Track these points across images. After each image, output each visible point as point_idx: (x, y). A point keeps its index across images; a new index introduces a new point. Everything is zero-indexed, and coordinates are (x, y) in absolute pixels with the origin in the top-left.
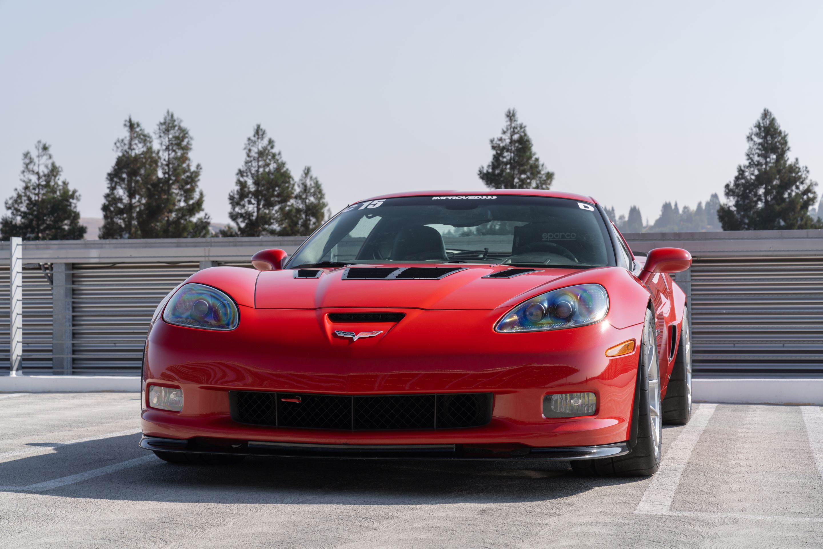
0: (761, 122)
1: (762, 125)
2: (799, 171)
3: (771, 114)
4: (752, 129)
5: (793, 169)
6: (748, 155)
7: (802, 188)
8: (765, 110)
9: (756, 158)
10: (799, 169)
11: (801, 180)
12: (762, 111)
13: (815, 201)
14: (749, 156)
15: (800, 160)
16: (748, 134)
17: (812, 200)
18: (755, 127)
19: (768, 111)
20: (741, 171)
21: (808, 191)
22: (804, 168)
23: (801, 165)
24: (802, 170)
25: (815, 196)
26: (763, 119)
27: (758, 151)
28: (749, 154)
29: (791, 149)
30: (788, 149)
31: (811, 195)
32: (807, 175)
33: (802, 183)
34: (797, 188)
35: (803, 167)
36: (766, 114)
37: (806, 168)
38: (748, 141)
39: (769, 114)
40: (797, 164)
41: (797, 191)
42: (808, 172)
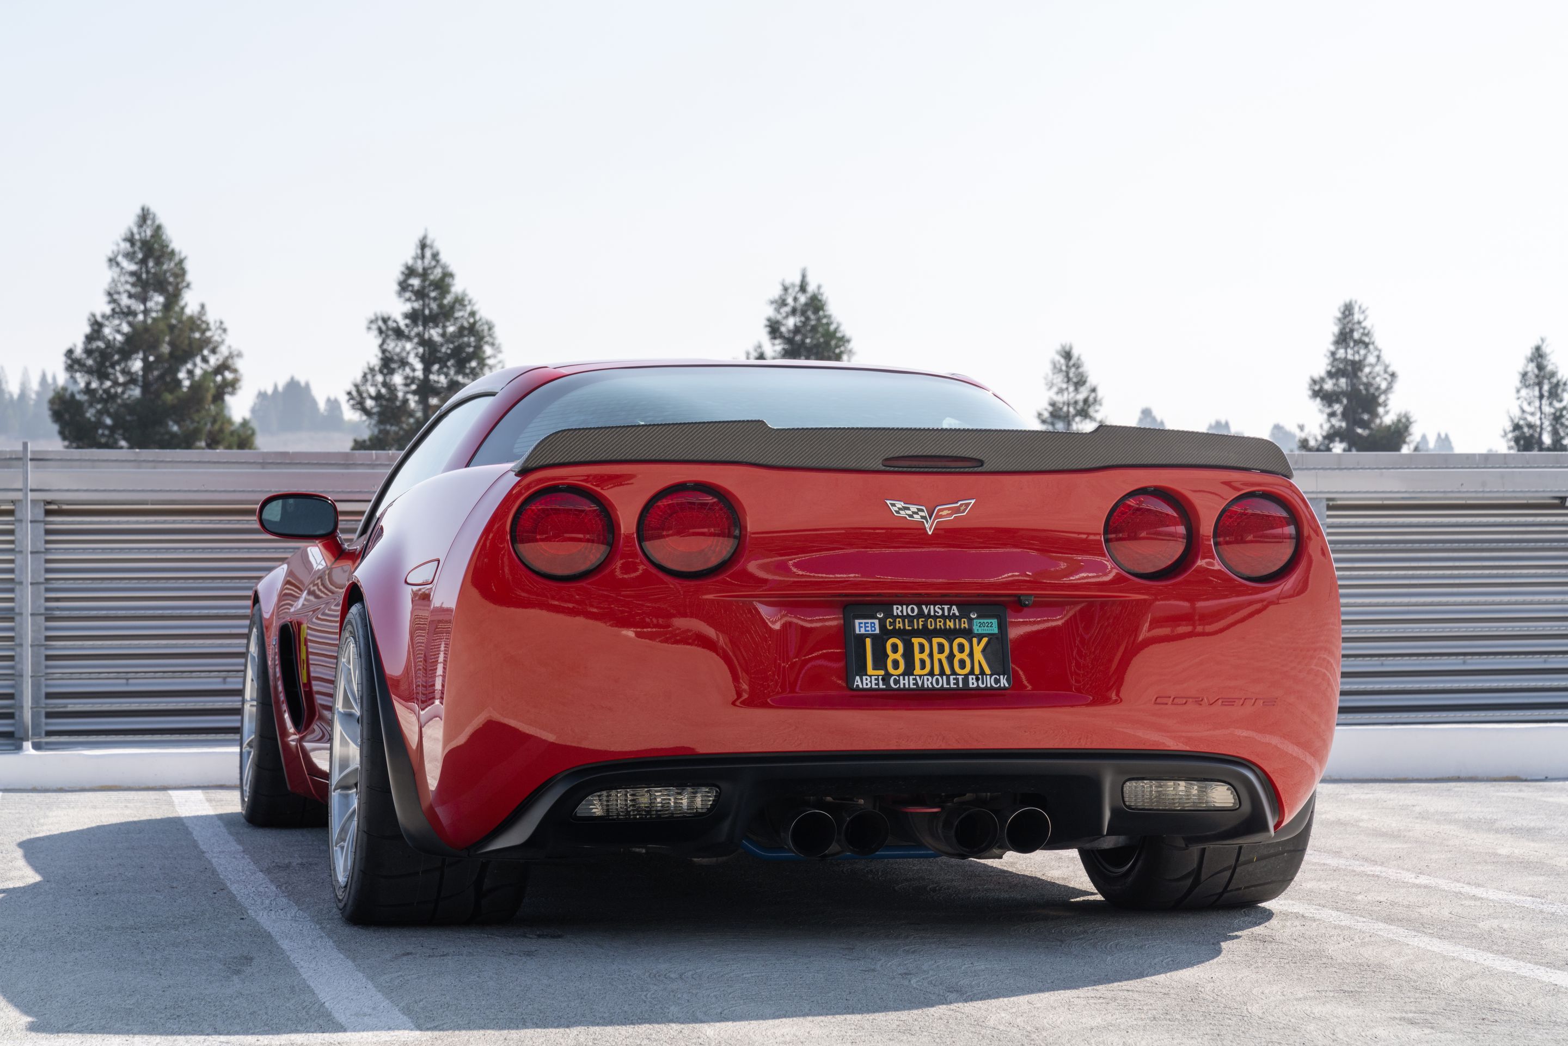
0: (135, 230)
1: (137, 237)
2: (208, 329)
3: (154, 216)
4: (118, 245)
5: (196, 324)
6: (110, 294)
7: (213, 361)
8: (143, 209)
9: (125, 301)
10: (208, 324)
11: (211, 346)
12: (139, 211)
13: (237, 386)
14: (112, 296)
15: (208, 308)
16: (110, 255)
17: (232, 385)
18: (125, 240)
19: (148, 210)
20: (97, 327)
21: (223, 367)
22: (218, 324)
23: (211, 317)
24: (212, 326)
25: (238, 376)
26: (140, 226)
27: (128, 287)
28: (112, 291)
29: (192, 286)
30: (188, 286)
31: (229, 375)
32: (224, 336)
33: (214, 351)
34: (205, 360)
35: (215, 322)
36: (145, 217)
37: (221, 323)
38: (110, 266)
39: (151, 216)
40: (204, 314)
41: (205, 366)
42: (225, 330)
